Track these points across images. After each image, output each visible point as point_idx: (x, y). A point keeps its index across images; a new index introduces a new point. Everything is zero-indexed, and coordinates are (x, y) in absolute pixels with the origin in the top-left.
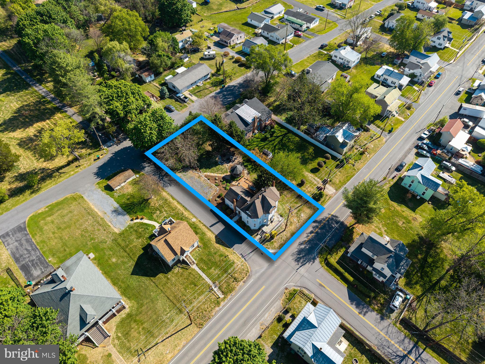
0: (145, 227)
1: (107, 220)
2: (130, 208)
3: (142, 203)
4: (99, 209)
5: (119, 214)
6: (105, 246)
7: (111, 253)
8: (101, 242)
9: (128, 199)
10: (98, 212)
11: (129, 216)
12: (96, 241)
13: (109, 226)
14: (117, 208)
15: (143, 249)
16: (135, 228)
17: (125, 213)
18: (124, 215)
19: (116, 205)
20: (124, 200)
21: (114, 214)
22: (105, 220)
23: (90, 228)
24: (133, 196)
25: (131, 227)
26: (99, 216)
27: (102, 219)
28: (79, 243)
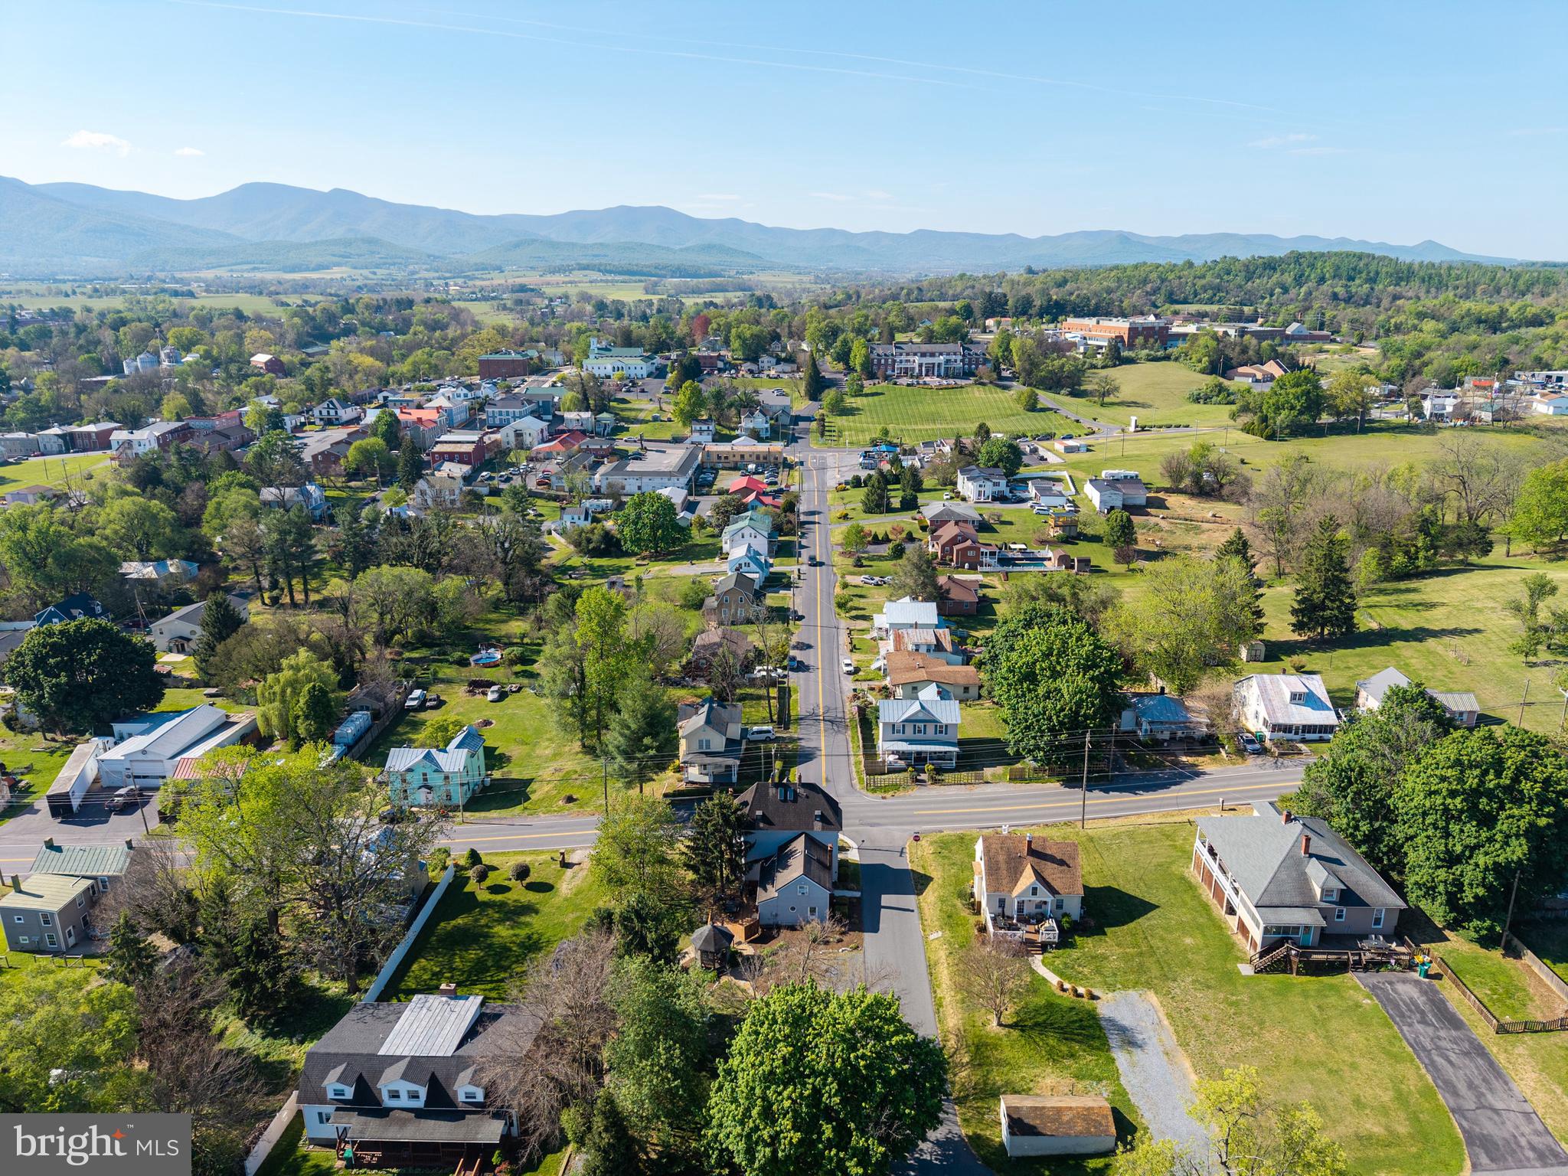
0: (1069, 972)
1: (1170, 1038)
2: (1082, 1028)
3: (1037, 1024)
4: (1185, 1076)
5: (1123, 1030)
6: (1200, 975)
7: (1190, 956)
8: (1209, 987)
9: (1072, 1056)
10: (1191, 1070)
11: (1099, 1011)
12: (1221, 996)
13: (1169, 1016)
14: (1121, 1047)
15: (1105, 934)
16: (1099, 979)
17: (1103, 1023)
18: (1110, 1020)
19: (1121, 1058)
20: (1088, 1059)
21: (1140, 1037)
22: (1175, 1038)
23: (1234, 1033)
24: (1053, 1057)
25: (1111, 987)
26: (1191, 1056)
27: (1185, 1044)
28: (1274, 1009)
